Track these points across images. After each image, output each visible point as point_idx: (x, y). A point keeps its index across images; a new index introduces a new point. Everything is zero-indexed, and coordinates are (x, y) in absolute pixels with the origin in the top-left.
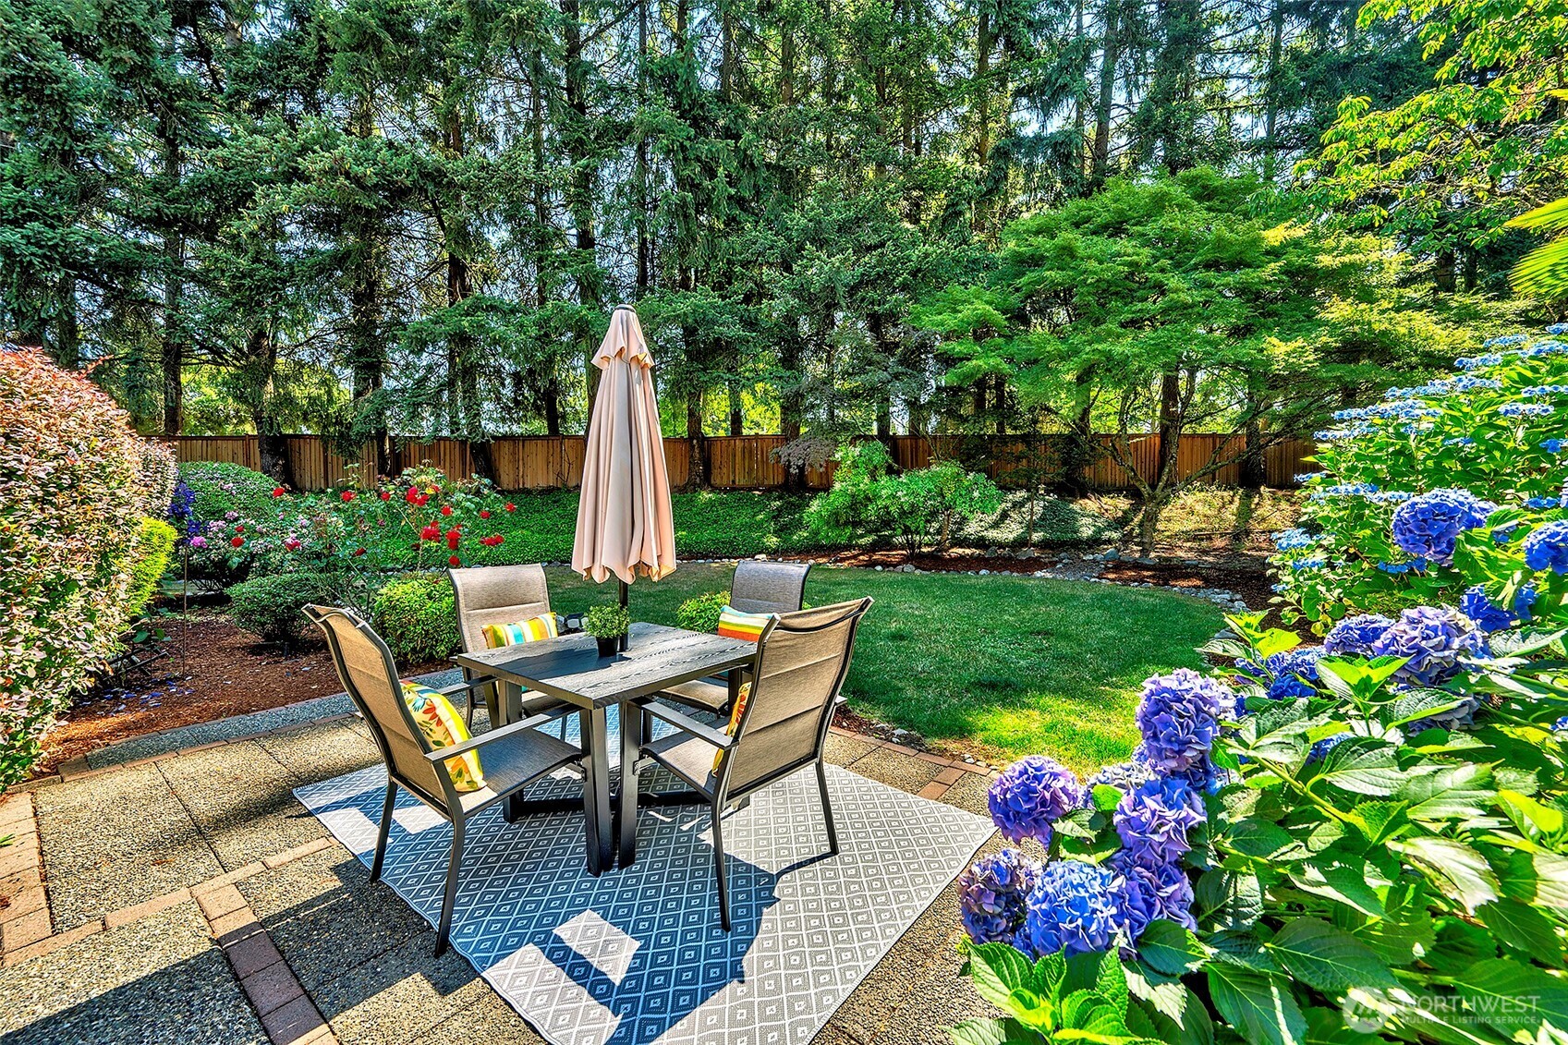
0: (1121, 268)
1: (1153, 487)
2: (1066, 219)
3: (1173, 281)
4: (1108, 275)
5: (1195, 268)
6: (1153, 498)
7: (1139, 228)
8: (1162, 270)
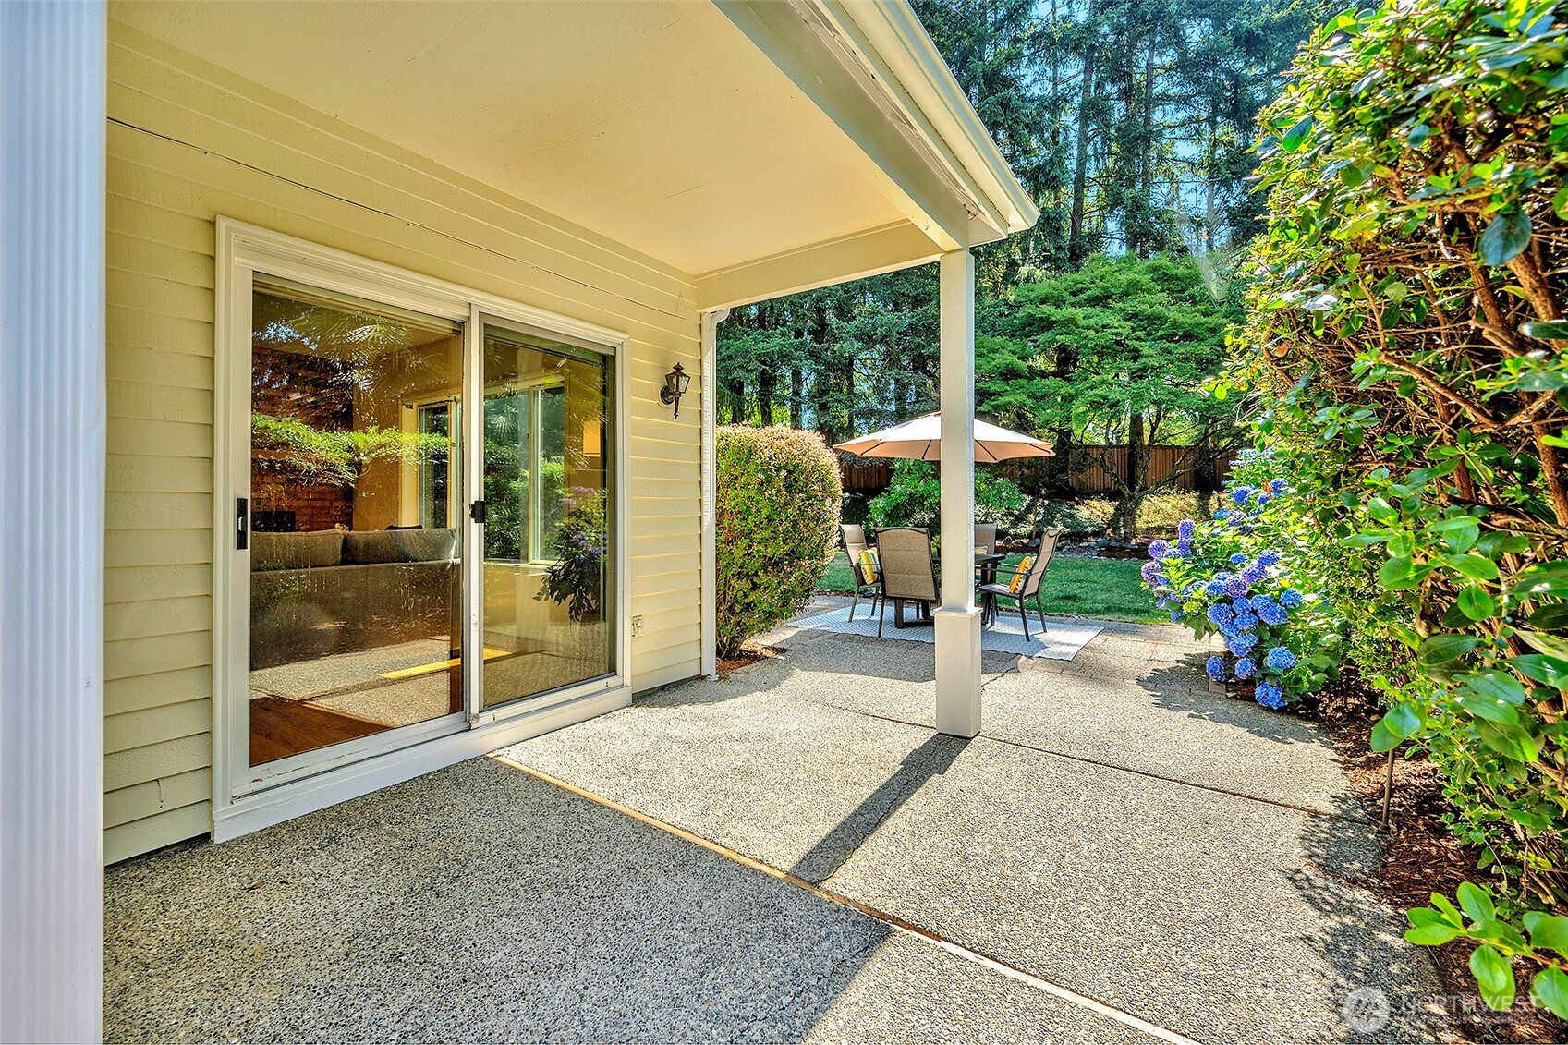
0: (1111, 337)
1: (1132, 489)
2: (1066, 290)
3: (1145, 348)
4: (1102, 342)
5: (1161, 338)
6: (1131, 498)
7: (1121, 305)
8: (1138, 339)
